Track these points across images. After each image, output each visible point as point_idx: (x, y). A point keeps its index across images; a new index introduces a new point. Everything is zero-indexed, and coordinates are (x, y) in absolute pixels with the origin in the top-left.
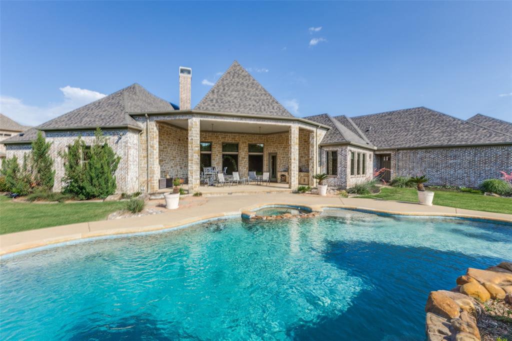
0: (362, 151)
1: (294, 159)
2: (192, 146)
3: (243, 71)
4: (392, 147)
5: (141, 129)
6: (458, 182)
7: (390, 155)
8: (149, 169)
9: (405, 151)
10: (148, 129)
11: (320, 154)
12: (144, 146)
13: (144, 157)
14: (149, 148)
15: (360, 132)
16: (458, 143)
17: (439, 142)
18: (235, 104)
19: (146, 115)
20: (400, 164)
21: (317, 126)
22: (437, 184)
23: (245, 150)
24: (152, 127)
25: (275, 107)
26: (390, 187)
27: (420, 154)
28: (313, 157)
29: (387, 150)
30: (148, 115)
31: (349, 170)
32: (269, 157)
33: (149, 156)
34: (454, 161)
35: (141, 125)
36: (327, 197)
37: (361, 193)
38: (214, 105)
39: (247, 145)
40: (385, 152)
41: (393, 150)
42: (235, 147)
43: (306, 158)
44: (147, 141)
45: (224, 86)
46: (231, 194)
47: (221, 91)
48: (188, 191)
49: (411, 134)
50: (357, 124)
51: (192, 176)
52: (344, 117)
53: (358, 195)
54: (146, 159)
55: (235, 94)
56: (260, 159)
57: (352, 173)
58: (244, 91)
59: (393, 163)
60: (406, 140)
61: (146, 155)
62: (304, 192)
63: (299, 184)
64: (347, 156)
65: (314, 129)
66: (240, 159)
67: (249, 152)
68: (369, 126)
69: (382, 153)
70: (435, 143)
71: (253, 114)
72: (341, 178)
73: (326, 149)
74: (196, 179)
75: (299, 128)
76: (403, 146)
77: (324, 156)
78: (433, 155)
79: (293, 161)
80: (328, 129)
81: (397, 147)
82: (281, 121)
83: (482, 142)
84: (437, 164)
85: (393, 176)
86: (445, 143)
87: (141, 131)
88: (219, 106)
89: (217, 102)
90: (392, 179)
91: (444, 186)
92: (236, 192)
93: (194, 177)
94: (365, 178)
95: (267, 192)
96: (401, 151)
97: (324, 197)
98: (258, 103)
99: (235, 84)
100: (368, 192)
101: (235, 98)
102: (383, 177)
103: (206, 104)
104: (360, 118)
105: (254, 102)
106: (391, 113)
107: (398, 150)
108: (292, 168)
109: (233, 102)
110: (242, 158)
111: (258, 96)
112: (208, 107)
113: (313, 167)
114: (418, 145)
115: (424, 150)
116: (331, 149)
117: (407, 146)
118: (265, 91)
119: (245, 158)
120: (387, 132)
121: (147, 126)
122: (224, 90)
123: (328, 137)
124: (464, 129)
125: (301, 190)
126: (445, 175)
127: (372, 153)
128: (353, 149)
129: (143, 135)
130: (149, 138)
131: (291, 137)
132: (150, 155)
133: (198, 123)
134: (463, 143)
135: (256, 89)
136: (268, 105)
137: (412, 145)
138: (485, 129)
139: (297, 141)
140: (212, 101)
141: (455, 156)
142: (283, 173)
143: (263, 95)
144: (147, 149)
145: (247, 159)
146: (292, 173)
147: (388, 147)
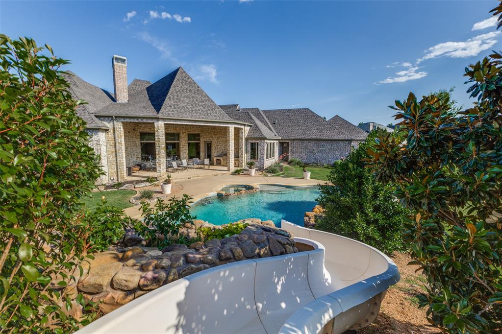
0: (272, 141)
1: (232, 150)
2: (159, 144)
3: (188, 78)
4: (290, 138)
5: (108, 129)
6: (324, 161)
7: (288, 143)
8: (118, 162)
9: (297, 141)
10: (115, 128)
11: (246, 144)
12: (112, 143)
13: (112, 152)
14: (117, 144)
15: (270, 125)
16: (324, 138)
17: (315, 136)
18: (189, 109)
19: (114, 117)
20: (294, 150)
21: (245, 125)
22: (313, 163)
23: (185, 139)
24: (119, 126)
25: (217, 112)
26: (288, 166)
27: (306, 143)
28: (242, 147)
30: (115, 117)
31: (265, 156)
32: (205, 144)
33: (117, 151)
34: (322, 149)
35: (108, 125)
36: (256, 176)
37: (274, 173)
38: (173, 111)
39: (187, 135)
40: (286, 141)
41: (290, 140)
42: (178, 136)
44: (115, 138)
45: (177, 93)
46: (190, 178)
47: (176, 97)
48: (156, 178)
49: (301, 129)
50: (267, 117)
51: (160, 167)
52: (258, 110)
53: (273, 175)
54: (114, 154)
55: (187, 100)
56: (197, 146)
57: (267, 158)
58: (193, 97)
59: (290, 148)
60: (297, 133)
61: (114, 150)
62: (239, 174)
63: (235, 167)
64: (264, 147)
65: (243, 127)
66: (181, 146)
67: (188, 140)
68: (275, 119)
69: (284, 141)
70: (313, 137)
71: (203, 118)
72: (261, 161)
73: (250, 141)
74: (163, 169)
75: (235, 127)
76: (296, 138)
77: (249, 146)
78: (311, 144)
79: (231, 151)
80: (251, 126)
81: (292, 138)
82: (223, 123)
83: (335, 138)
84: (314, 150)
85: (290, 159)
86: (318, 137)
87: (108, 130)
88: (178, 112)
89: (175, 108)
90: (289, 160)
91: (317, 164)
92: (194, 177)
93: (161, 168)
94: (274, 160)
95: (215, 175)
96: (295, 141)
97: (253, 176)
98: (205, 108)
99: (185, 91)
100: (278, 172)
101: (188, 104)
102: (285, 159)
103: (167, 110)
104: (269, 111)
105: (202, 107)
107: (293, 140)
108: (230, 157)
109: (187, 107)
110: (183, 146)
111: (204, 102)
112: (169, 112)
113: (242, 154)
114: (305, 137)
115: (307, 141)
116: (254, 141)
117: (298, 137)
118: (208, 97)
119: (185, 146)
120: (287, 125)
121: (114, 125)
122: (178, 96)
123: (251, 132)
124: (328, 128)
125: (237, 173)
126: (317, 157)
127: (278, 141)
128: (267, 141)
129: (109, 133)
130: (117, 136)
131: (229, 134)
132: (119, 150)
133: (163, 126)
134: (327, 138)
135: (202, 96)
136: (212, 110)
137: (301, 137)
138: (337, 129)
139: (233, 137)
140: (170, 106)
141: (323, 146)
142: (219, 158)
143: (207, 101)
144: (115, 145)
145: (186, 147)
146: (230, 160)
147: (287, 138)
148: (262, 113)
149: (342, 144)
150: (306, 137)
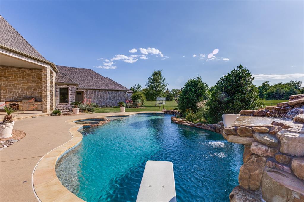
4: (85, 88)
6: (111, 104)
7: (83, 92)
9: (91, 90)
16: (110, 89)
20: (89, 97)
27: (97, 92)
28: (52, 91)
29: (82, 89)
34: (109, 96)
41: (85, 89)
43: (40, 91)
49: (91, 82)
59: (85, 96)
60: (90, 85)
64: (74, 92)
68: (66, 73)
70: (103, 88)
76: (90, 88)
78: (101, 93)
80: (57, 73)
81: (87, 88)
82: (40, 62)
83: (117, 89)
84: (104, 97)
96: (89, 90)
106: (76, 69)
107: (88, 89)
115: (99, 91)
116: (63, 86)
117: (92, 88)
123: (59, 78)
125: (56, 114)
126: (106, 102)
137: (94, 88)
138: (116, 84)
141: (109, 94)
148: (55, 67)
149: (121, 93)
150: (97, 88)
